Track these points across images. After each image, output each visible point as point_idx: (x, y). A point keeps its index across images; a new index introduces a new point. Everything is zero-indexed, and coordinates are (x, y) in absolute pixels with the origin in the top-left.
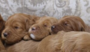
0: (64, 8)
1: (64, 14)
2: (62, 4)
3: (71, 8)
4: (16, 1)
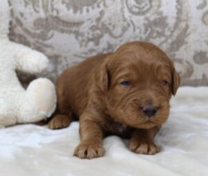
0: (148, 15)
1: (149, 30)
2: (143, 7)
3: (164, 15)
4: (31, 3)
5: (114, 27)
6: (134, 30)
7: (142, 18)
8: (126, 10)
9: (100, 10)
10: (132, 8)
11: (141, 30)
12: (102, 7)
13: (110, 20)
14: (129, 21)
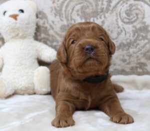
5: (112, 32)
6: (126, 34)
7: (131, 26)
8: (119, 20)
9: (101, 20)
10: (124, 19)
11: (130, 35)
12: (103, 18)
13: (109, 27)
14: (121, 28)
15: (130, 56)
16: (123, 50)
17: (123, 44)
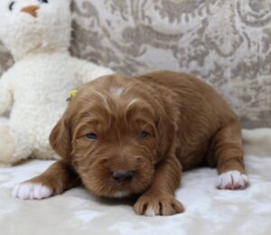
5: (222, 41)
6: (249, 46)
7: (259, 30)
8: (237, 19)
9: (202, 18)
10: (246, 16)
11: (259, 47)
12: (205, 15)
13: (216, 32)
14: (241, 33)
15: (258, 89)
16: (244, 78)
17: (245, 65)
